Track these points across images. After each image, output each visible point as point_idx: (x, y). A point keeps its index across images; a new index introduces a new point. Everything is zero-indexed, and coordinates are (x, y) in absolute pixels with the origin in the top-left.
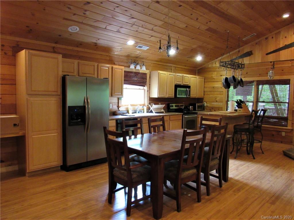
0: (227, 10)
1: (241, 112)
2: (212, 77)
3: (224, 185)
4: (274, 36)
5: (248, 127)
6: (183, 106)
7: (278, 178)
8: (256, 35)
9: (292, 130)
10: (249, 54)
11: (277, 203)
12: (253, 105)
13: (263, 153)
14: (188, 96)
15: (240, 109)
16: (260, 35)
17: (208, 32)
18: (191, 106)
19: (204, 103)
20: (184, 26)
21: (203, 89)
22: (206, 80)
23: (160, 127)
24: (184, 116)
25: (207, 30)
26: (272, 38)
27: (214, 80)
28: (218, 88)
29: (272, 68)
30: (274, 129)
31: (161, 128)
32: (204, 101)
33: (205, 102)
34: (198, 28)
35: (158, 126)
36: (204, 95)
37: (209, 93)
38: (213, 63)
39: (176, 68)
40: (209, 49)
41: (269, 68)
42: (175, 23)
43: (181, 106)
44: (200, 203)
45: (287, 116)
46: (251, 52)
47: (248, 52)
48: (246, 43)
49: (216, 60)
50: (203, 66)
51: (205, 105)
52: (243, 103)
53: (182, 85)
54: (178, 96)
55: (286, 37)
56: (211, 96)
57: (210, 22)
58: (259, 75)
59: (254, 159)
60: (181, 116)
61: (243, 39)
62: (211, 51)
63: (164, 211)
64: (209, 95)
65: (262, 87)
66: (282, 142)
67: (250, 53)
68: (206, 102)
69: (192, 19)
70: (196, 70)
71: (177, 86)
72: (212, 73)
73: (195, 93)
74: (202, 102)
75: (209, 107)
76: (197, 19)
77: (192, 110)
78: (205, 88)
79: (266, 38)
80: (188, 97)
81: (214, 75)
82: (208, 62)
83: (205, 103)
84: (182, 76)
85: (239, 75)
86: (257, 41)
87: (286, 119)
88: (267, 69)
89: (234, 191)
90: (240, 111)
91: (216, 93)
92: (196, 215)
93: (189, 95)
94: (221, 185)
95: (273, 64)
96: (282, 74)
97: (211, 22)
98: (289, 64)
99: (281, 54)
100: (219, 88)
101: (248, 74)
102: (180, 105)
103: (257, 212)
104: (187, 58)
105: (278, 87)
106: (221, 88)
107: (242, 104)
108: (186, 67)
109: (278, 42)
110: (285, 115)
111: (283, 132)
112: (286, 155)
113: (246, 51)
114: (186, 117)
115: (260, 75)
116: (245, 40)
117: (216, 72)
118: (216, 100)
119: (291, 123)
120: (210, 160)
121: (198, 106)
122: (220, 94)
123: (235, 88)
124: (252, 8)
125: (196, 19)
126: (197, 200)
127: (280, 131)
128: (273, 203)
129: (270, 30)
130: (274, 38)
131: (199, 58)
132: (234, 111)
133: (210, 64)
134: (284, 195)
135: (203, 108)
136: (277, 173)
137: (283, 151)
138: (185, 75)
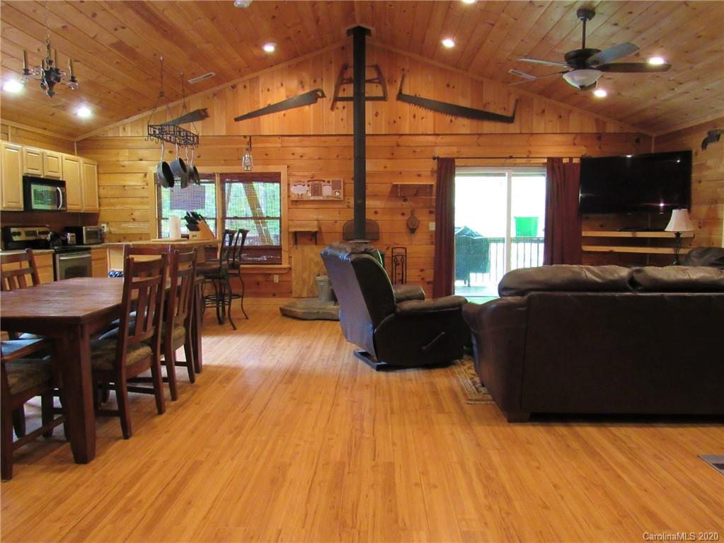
0: (164, 11)
1: (196, 238)
2: (118, 161)
3: (198, 377)
4: (248, 85)
5: (218, 266)
6: (47, 233)
7: (284, 350)
8: (214, 77)
9: (290, 269)
10: (201, 115)
11: (296, 381)
12: (216, 224)
13: (247, 318)
14: (62, 206)
15: (194, 233)
16: (220, 78)
17: (116, 52)
18: (71, 232)
19: (103, 225)
20: (59, 25)
21: (97, 190)
22: (102, 169)
23: (23, 275)
24: (57, 256)
25: (114, 45)
26: (245, 87)
27: (123, 168)
28: (134, 188)
29: (247, 149)
30: (261, 272)
31: (28, 277)
32: (100, 220)
33: (104, 222)
34: (92, 36)
35: (20, 274)
36: (100, 205)
37: (112, 200)
38: (118, 127)
39: (19, 131)
40: (112, 93)
41: (242, 148)
42: (34, 11)
43: (40, 233)
44: (164, 416)
45: (280, 243)
46: (205, 110)
47: (198, 110)
48: (194, 90)
49: (126, 121)
50: (92, 134)
51: (106, 230)
52: (200, 220)
53: (42, 177)
54: (35, 206)
55: (268, 90)
56: (118, 207)
57: (124, 28)
58: (223, 162)
59: (235, 329)
60: (51, 255)
61: (189, 81)
62: (115, 97)
63: (98, 445)
64: (113, 205)
65: (230, 186)
66: (274, 295)
67: (203, 114)
68: (108, 223)
69: (81, 12)
70: (74, 142)
71: (29, 181)
72: (117, 151)
73: (77, 200)
74: (96, 223)
75: (114, 234)
76: (94, 15)
77: (75, 242)
78: (101, 188)
79: (234, 87)
80: (62, 209)
81: (124, 157)
82: (107, 124)
83: (105, 225)
84: (41, 155)
85: (189, 156)
86: (217, 88)
87: (277, 250)
88: (238, 149)
89: (221, 382)
90: (196, 236)
91: (130, 200)
92: (166, 432)
93: (64, 205)
94: (192, 379)
95: (250, 140)
96: (266, 163)
97: (124, 30)
98: (276, 144)
99: (262, 122)
100: (137, 189)
101: (201, 158)
102: (37, 230)
103: (270, 400)
104: (53, 107)
105: (259, 187)
106: (143, 188)
107: (198, 221)
108: (46, 133)
109: (256, 98)
110: (275, 243)
111: (275, 276)
112: (286, 314)
113: (193, 108)
114: (62, 260)
115: (227, 162)
116: (191, 83)
117: (127, 150)
118: (133, 217)
119: (287, 256)
120: (173, 327)
121: (88, 233)
122: (142, 203)
123: (184, 185)
124: (212, 20)
125: (90, 15)
126: (156, 411)
127: (270, 274)
128: (290, 381)
129: (240, 71)
130: (248, 89)
131: (84, 112)
132: (180, 238)
133: (111, 129)
134: (302, 368)
135: (99, 237)
136: (280, 343)
137: (280, 308)
138: (49, 152)
